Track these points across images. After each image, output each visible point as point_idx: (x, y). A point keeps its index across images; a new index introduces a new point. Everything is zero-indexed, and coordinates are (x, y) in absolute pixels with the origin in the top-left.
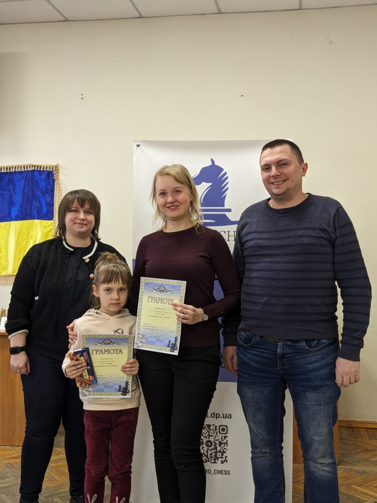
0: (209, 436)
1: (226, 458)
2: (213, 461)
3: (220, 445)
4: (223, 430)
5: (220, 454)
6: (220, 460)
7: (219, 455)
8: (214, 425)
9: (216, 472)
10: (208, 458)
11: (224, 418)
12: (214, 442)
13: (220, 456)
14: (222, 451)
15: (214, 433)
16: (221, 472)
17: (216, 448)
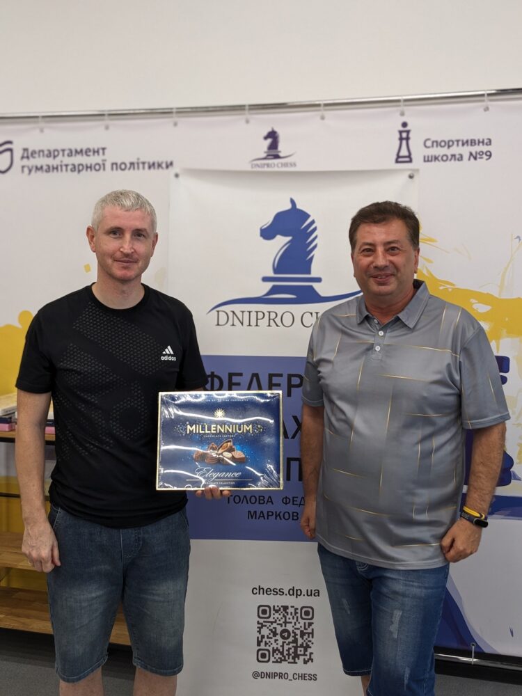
0: (285, 622)
1: (310, 656)
2: (291, 660)
3: (302, 636)
4: (307, 613)
5: (302, 649)
6: (301, 657)
7: (300, 651)
8: (292, 607)
9: (296, 676)
10: (283, 656)
11: (308, 595)
12: (293, 632)
13: (302, 653)
14: (305, 645)
15: (293, 618)
16: (303, 677)
17: (295, 641)
